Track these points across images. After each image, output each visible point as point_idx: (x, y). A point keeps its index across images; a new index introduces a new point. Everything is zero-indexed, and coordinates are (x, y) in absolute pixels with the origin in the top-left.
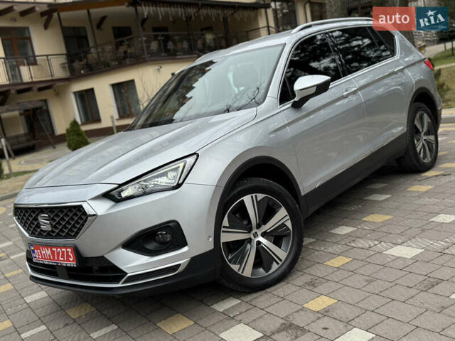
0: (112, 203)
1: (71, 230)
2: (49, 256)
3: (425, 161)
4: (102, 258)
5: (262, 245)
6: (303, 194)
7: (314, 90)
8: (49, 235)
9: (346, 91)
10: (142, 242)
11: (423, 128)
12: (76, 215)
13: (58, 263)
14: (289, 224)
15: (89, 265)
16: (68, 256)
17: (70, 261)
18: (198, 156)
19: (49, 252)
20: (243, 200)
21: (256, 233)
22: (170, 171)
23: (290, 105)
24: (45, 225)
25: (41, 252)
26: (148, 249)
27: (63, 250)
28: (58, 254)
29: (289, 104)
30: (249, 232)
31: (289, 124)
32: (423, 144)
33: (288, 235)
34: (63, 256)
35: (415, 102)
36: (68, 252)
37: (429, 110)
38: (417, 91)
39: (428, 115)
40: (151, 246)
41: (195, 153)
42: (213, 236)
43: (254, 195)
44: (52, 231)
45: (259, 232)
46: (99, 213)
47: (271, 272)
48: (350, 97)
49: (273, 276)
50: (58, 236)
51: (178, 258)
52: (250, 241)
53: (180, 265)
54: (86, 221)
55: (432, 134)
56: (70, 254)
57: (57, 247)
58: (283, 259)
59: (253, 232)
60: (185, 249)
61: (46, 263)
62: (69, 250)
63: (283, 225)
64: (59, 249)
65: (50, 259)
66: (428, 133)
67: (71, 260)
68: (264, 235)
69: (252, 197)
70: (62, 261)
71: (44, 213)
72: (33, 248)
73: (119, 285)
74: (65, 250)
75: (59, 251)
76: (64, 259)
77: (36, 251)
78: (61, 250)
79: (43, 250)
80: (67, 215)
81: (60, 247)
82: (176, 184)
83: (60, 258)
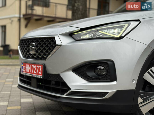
1: (45, 54)
2: (29, 70)
4: (58, 76)
12: (50, 43)
13: (32, 75)
15: (50, 79)
16: (39, 71)
18: (140, 23)
19: (30, 68)
24: (32, 50)
28: (34, 69)
34: (36, 71)
41: (138, 20)
42: (137, 80)
44: (35, 55)
46: (63, 44)
50: (38, 58)
53: (108, 93)
57: (34, 64)
60: (114, 83)
61: (27, 75)
62: (40, 67)
64: (35, 66)
65: (29, 72)
67: (40, 73)
70: (35, 74)
71: (33, 42)
72: (22, 65)
73: (64, 96)
74: (38, 66)
75: (35, 67)
76: (36, 73)
77: (23, 67)
78: (36, 66)
79: (27, 66)
80: (45, 43)
81: (36, 64)
82: (119, 36)
83: (34, 72)
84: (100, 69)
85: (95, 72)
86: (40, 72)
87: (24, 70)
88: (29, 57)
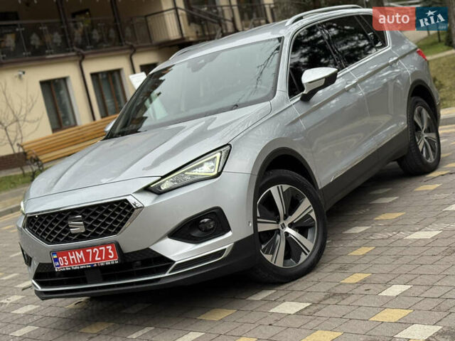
0: (154, 196)
1: (112, 227)
2: (81, 260)
3: (429, 161)
5: (290, 236)
6: (320, 188)
7: (322, 82)
8: (81, 237)
9: (347, 84)
10: (185, 231)
11: (423, 124)
12: (119, 210)
13: (92, 265)
14: (313, 215)
16: (107, 253)
17: (111, 259)
18: (231, 146)
19: (80, 255)
20: (270, 191)
21: (283, 224)
22: (206, 162)
23: (299, 99)
24: (77, 227)
25: (68, 259)
26: (194, 237)
27: (100, 249)
28: (94, 255)
29: (297, 98)
30: (278, 223)
31: (302, 117)
32: (425, 143)
33: (312, 226)
34: (100, 255)
35: (412, 96)
36: (107, 250)
37: (428, 106)
38: (414, 83)
39: (427, 110)
40: (196, 233)
41: (228, 144)
42: (252, 221)
43: (279, 186)
44: (86, 232)
45: (287, 223)
46: (146, 205)
47: (300, 262)
48: (351, 91)
49: (303, 267)
50: (95, 236)
51: (222, 243)
52: (278, 231)
53: (225, 250)
54: (130, 215)
55: (433, 132)
56: (110, 251)
57: (92, 247)
58: (311, 250)
59: (281, 223)
60: (229, 234)
61: (75, 268)
62: (110, 247)
63: (308, 216)
64: (96, 249)
65: (82, 263)
66: (428, 131)
68: (291, 226)
69: (278, 187)
70: (98, 261)
71: (77, 214)
72: (55, 257)
73: (167, 274)
74: (103, 248)
75: (96, 251)
76: (102, 257)
77: (60, 258)
78: (98, 249)
79: (72, 255)
80: (107, 212)
81: (98, 246)
82: (216, 173)
83: (97, 259)
84: (203, 223)
85: (200, 229)
86: (110, 257)
87: (64, 262)
88: (68, 240)
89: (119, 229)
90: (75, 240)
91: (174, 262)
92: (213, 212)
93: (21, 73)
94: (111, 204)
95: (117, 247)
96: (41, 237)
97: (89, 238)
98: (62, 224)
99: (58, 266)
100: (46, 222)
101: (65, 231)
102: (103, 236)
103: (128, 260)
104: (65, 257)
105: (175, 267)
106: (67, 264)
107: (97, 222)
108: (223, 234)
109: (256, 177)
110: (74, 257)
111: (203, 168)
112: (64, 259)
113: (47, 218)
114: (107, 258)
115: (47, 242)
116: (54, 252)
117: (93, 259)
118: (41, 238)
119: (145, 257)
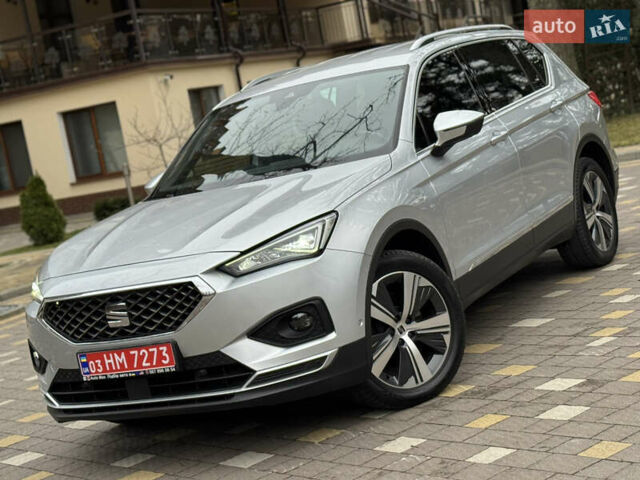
0: (229, 279)
1: (168, 320)
2: (122, 365)
4: (218, 355)
6: (454, 278)
7: (463, 131)
8: (122, 333)
9: (494, 135)
10: (275, 328)
12: (179, 296)
13: (138, 372)
16: (161, 357)
17: (164, 365)
18: (337, 214)
19: (121, 359)
21: (402, 327)
23: (429, 152)
24: (119, 319)
25: (103, 364)
26: (283, 338)
27: (151, 350)
28: (141, 358)
29: (427, 151)
31: (433, 178)
32: (596, 222)
34: (150, 360)
35: (582, 155)
36: (160, 353)
38: (583, 140)
40: (286, 333)
41: (333, 211)
42: (364, 319)
44: (132, 327)
46: (218, 291)
48: (499, 144)
50: (143, 332)
51: (322, 348)
53: (326, 357)
54: (196, 303)
56: (164, 354)
57: (138, 347)
59: (402, 323)
60: (332, 336)
61: (112, 377)
62: (164, 349)
64: (144, 351)
65: (122, 369)
67: (166, 362)
70: (146, 367)
71: (118, 301)
72: (84, 360)
73: (243, 389)
74: (155, 349)
75: (144, 353)
76: (152, 363)
77: (91, 362)
78: (147, 350)
79: (109, 358)
80: (163, 298)
81: (146, 346)
82: (316, 250)
83: (144, 364)
84: (296, 319)
85: (293, 328)
86: (164, 362)
87: (97, 367)
88: (104, 337)
89: (178, 324)
90: (114, 338)
91: (255, 372)
92: (311, 305)
93: (168, 77)
94: (169, 288)
95: (175, 348)
96: (64, 331)
97: (134, 335)
98: (97, 314)
99: (88, 373)
100: (73, 311)
101: (100, 324)
102: (154, 332)
103: (188, 368)
104: (99, 361)
105: (255, 379)
106: (100, 371)
107: (147, 312)
108: (324, 336)
109: (371, 258)
110: (111, 361)
111: (298, 242)
112: (96, 364)
113: (76, 306)
114: (159, 363)
115: (73, 338)
116: (82, 354)
117: (140, 365)
118: (65, 334)
119: (213, 364)
